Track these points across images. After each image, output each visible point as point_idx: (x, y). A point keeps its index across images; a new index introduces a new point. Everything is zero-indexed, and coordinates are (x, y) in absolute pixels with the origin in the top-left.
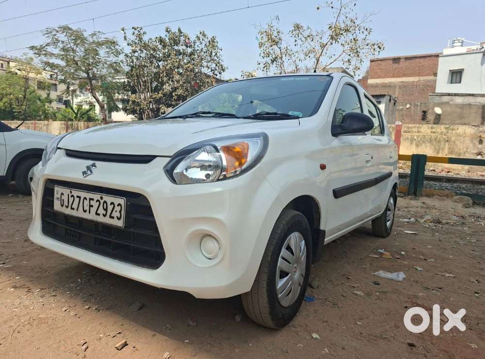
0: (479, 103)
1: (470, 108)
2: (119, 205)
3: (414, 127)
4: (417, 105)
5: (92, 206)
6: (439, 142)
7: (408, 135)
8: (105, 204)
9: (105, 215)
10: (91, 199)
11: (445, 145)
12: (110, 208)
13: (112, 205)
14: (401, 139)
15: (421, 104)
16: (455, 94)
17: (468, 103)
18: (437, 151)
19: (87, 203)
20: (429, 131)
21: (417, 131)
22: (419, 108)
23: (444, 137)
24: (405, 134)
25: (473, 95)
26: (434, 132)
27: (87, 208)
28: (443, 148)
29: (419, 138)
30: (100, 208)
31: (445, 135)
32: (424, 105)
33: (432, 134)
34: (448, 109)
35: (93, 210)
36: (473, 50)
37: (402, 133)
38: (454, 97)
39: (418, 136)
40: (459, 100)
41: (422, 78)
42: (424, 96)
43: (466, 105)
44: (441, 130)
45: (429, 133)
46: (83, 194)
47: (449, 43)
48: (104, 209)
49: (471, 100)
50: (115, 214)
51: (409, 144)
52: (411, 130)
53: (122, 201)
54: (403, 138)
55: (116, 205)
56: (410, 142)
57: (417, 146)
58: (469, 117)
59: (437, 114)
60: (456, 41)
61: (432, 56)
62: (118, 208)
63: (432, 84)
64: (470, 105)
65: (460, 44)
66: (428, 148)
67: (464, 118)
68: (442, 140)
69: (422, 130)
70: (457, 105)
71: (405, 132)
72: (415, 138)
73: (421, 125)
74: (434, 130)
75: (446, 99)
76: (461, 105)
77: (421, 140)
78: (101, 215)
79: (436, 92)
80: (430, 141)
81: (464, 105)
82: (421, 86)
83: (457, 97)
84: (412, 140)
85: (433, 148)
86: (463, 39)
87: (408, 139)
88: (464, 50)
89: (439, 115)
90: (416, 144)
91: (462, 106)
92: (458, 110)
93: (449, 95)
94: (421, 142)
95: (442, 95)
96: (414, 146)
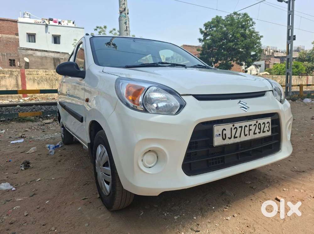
0: (51, 56)
1: (46, 59)
2: (268, 122)
3: (34, 71)
4: (4, 55)
5: (251, 130)
6: (52, 80)
7: (31, 76)
8: (259, 125)
9: (259, 133)
10: (250, 125)
11: (56, 82)
12: (262, 126)
13: (264, 124)
14: (26, 79)
15: (7, 54)
16: (36, 49)
17: (44, 56)
18: (51, 87)
19: (247, 129)
20: (44, 74)
21: (36, 74)
22: (6, 57)
23: (54, 77)
24: (28, 76)
25: (46, 51)
26: (48, 75)
27: (247, 133)
28: (55, 84)
29: (39, 79)
30: (256, 129)
31: (55, 76)
32: (9, 55)
33: (47, 76)
34: (33, 59)
35: (252, 132)
36: (39, 22)
37: (26, 75)
38: (35, 51)
39: (38, 77)
40: (39, 54)
41: (4, 36)
42: (8, 49)
43: (44, 57)
44: (51, 73)
45: (45, 75)
46: (243, 124)
47: (21, 13)
48: (259, 129)
49: (46, 54)
50: (266, 129)
51: (32, 83)
52: (32, 73)
53: (269, 120)
54: (27, 79)
55: (266, 123)
56: (33, 81)
57: (38, 84)
58: (46, 65)
59: (26, 62)
60: (25, 14)
61: (9, 20)
62: (267, 125)
63: (13, 40)
64: (46, 57)
65: (28, 16)
66: (46, 85)
67: (44, 65)
68: (53, 79)
69: (39, 73)
70: (38, 57)
71: (28, 74)
72: (36, 78)
73: (38, 70)
74: (47, 73)
75: (30, 52)
76: (40, 57)
77: (40, 80)
78: (258, 133)
79: (20, 46)
80: (46, 80)
81: (42, 57)
82: (5, 41)
83: (37, 52)
84: (34, 80)
85: (49, 84)
86: (30, 13)
87: (31, 79)
88: (32, 21)
89: (28, 63)
90: (37, 83)
91: (42, 58)
92: (39, 60)
93: (32, 50)
94: (40, 81)
95: (27, 50)
96: (36, 84)
